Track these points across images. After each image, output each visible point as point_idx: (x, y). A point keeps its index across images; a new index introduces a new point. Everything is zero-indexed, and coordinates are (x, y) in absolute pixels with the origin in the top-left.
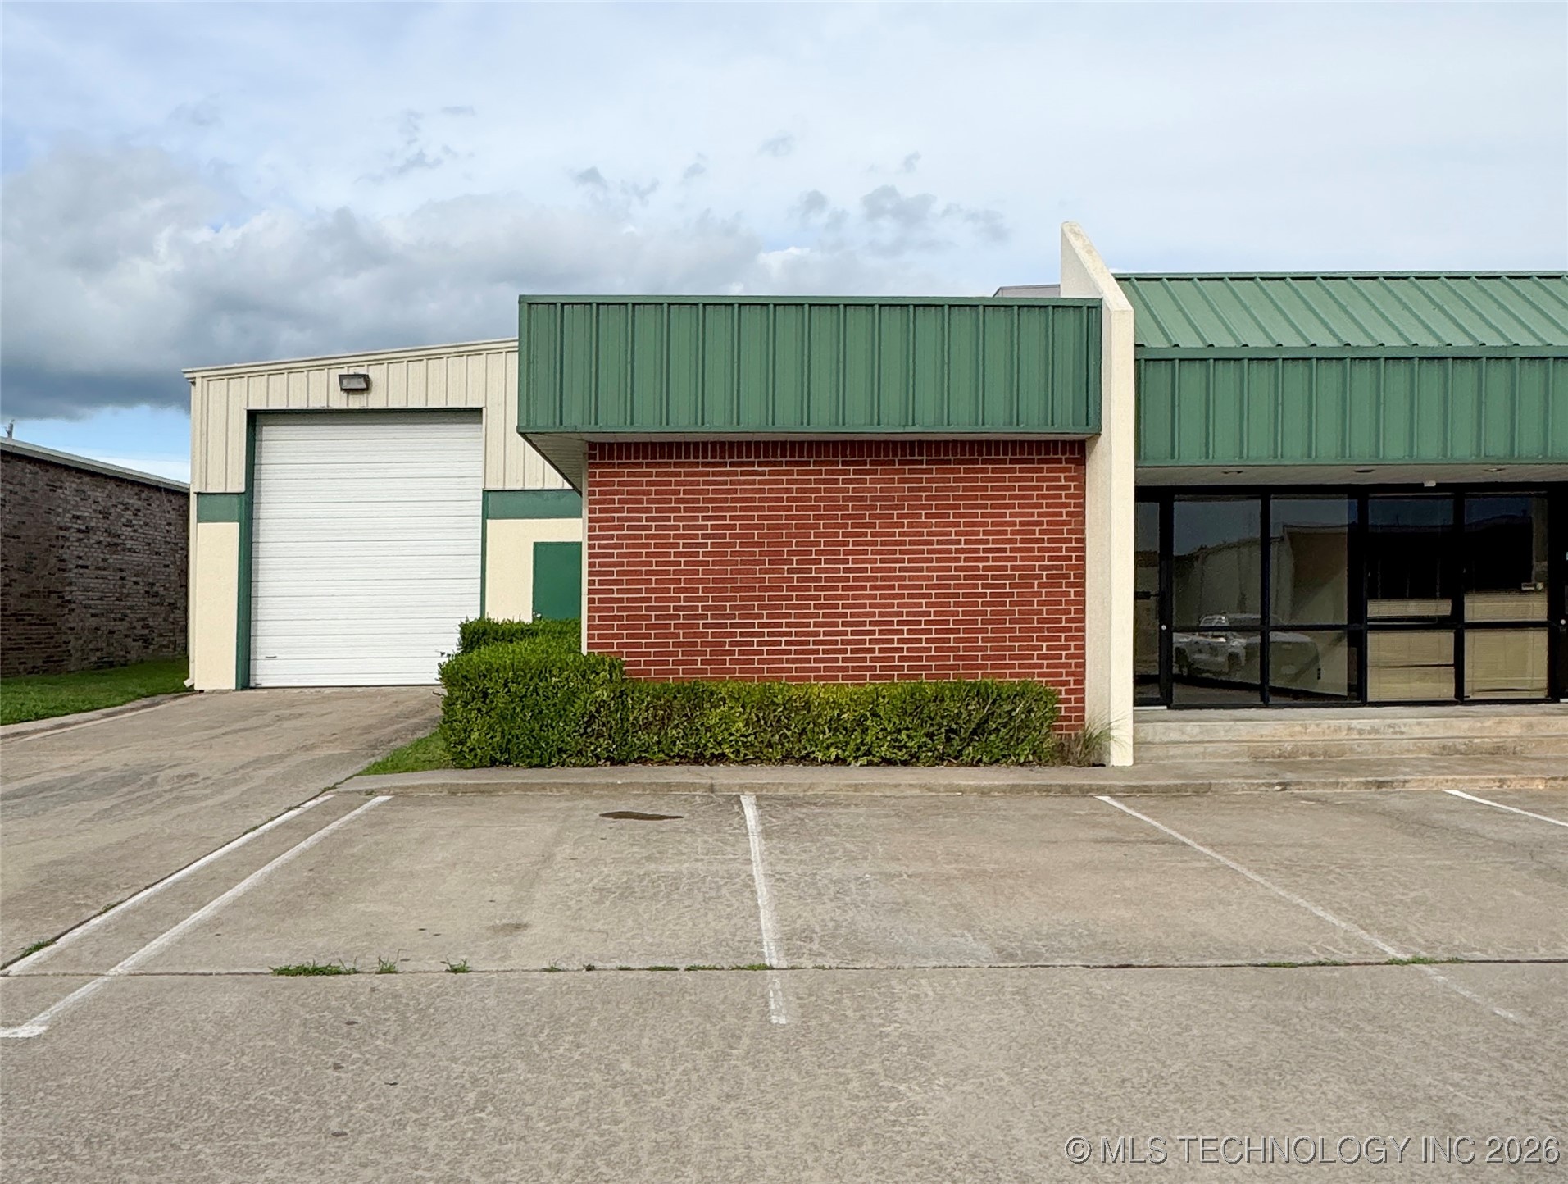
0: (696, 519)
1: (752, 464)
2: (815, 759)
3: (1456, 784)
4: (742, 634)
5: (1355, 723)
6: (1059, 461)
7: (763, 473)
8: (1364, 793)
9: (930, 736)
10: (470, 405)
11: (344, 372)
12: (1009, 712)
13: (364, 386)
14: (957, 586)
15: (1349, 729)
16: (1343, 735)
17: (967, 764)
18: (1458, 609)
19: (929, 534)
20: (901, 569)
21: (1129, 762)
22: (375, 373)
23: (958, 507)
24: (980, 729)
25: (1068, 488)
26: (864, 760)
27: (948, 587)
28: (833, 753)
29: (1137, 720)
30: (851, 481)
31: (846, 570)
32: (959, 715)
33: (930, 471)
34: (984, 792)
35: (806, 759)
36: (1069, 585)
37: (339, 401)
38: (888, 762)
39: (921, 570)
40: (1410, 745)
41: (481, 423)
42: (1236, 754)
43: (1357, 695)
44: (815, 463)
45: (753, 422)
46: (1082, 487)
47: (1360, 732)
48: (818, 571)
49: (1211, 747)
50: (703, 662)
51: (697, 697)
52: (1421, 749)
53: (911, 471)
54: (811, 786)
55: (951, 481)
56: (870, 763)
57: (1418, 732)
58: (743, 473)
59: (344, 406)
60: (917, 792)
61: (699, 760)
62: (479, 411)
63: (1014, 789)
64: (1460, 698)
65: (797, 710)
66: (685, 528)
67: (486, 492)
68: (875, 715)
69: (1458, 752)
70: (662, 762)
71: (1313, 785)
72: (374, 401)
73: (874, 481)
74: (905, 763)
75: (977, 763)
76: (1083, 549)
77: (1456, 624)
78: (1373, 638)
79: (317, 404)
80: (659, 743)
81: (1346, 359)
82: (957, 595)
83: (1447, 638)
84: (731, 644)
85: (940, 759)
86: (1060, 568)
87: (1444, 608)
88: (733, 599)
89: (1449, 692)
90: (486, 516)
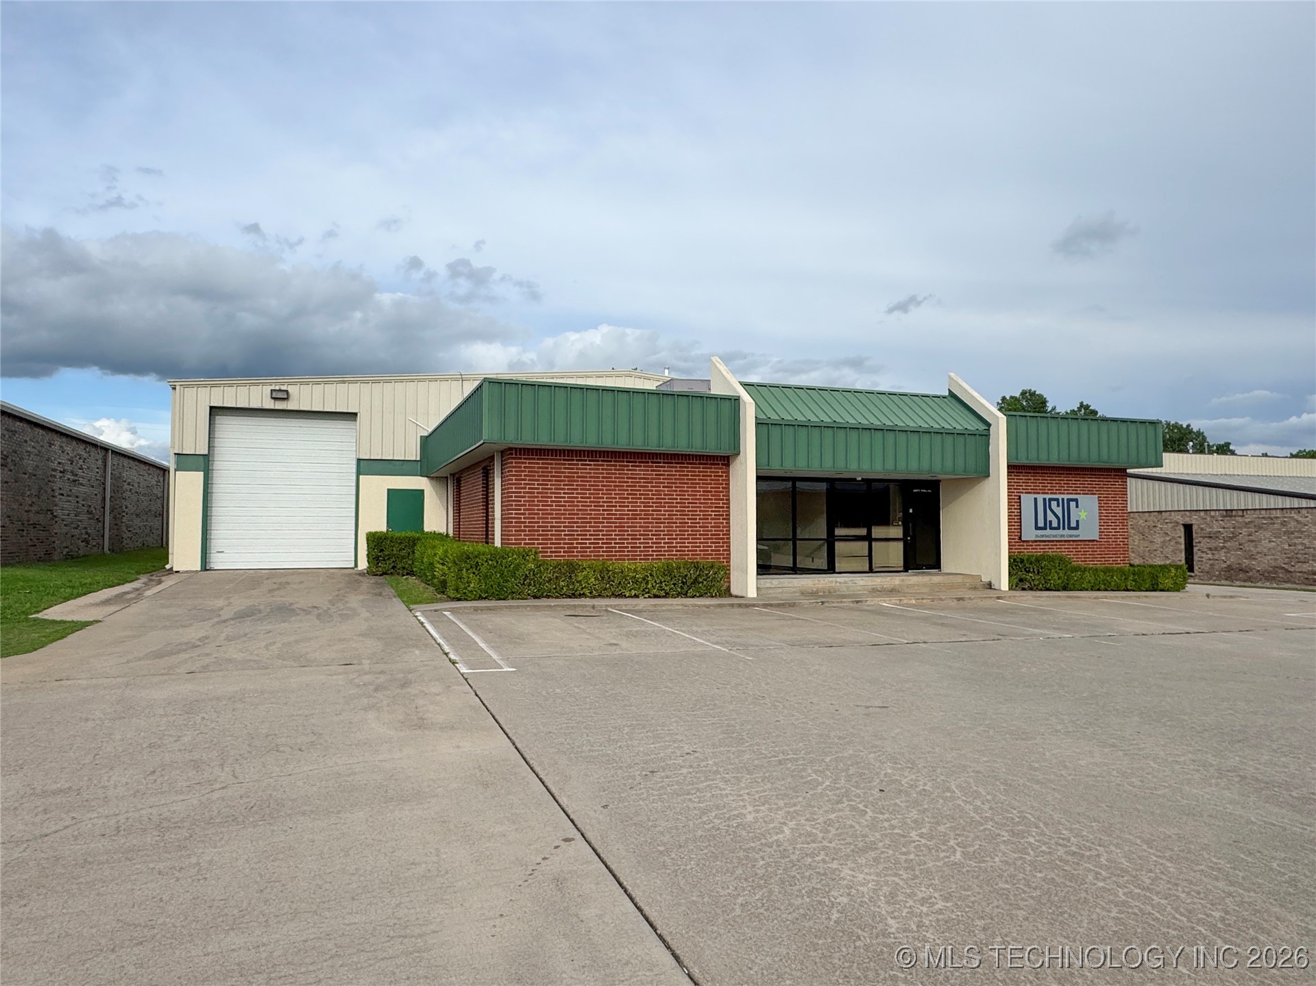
0: (560, 485)
1: (586, 461)
2: (625, 596)
3: (885, 601)
4: (582, 539)
5: (838, 579)
6: (719, 464)
7: (590, 465)
8: (852, 605)
9: (674, 584)
10: (350, 411)
11: (273, 388)
12: (707, 574)
13: (286, 396)
14: (676, 519)
15: (836, 582)
16: (834, 584)
17: (690, 597)
18: (869, 532)
19: (664, 495)
20: (652, 511)
21: (755, 596)
22: (291, 389)
23: (676, 483)
24: (695, 581)
25: (722, 476)
26: (646, 595)
27: (672, 519)
28: (633, 593)
29: (757, 579)
30: (630, 470)
31: (628, 510)
32: (686, 575)
33: (664, 467)
34: (708, 607)
35: (621, 596)
36: (723, 519)
37: (269, 404)
38: (656, 596)
39: (661, 511)
40: (859, 588)
41: (356, 420)
42: (795, 592)
43: (831, 569)
44: (615, 461)
45: (592, 442)
46: (728, 476)
47: (840, 583)
48: (616, 510)
49: (785, 590)
50: (564, 552)
51: (572, 568)
52: (864, 590)
53: (656, 467)
54: (636, 605)
55: (674, 471)
56: (649, 597)
57: (862, 583)
58: (582, 465)
59: (272, 407)
60: (680, 607)
61: (573, 596)
62: (356, 414)
63: (720, 606)
64: (871, 570)
65: (617, 573)
66: (555, 489)
67: (359, 460)
68: (651, 575)
69: (878, 591)
70: (557, 597)
71: (833, 602)
72: (291, 405)
73: (641, 471)
74: (663, 597)
75: (693, 597)
76: (729, 504)
77: (868, 538)
78: (837, 544)
79: (255, 404)
80: (555, 589)
81: (834, 427)
82: (676, 523)
83: (866, 544)
84: (577, 543)
85: (679, 595)
86: (719, 511)
87: (863, 532)
88: (578, 523)
89: (867, 569)
90: (358, 474)
